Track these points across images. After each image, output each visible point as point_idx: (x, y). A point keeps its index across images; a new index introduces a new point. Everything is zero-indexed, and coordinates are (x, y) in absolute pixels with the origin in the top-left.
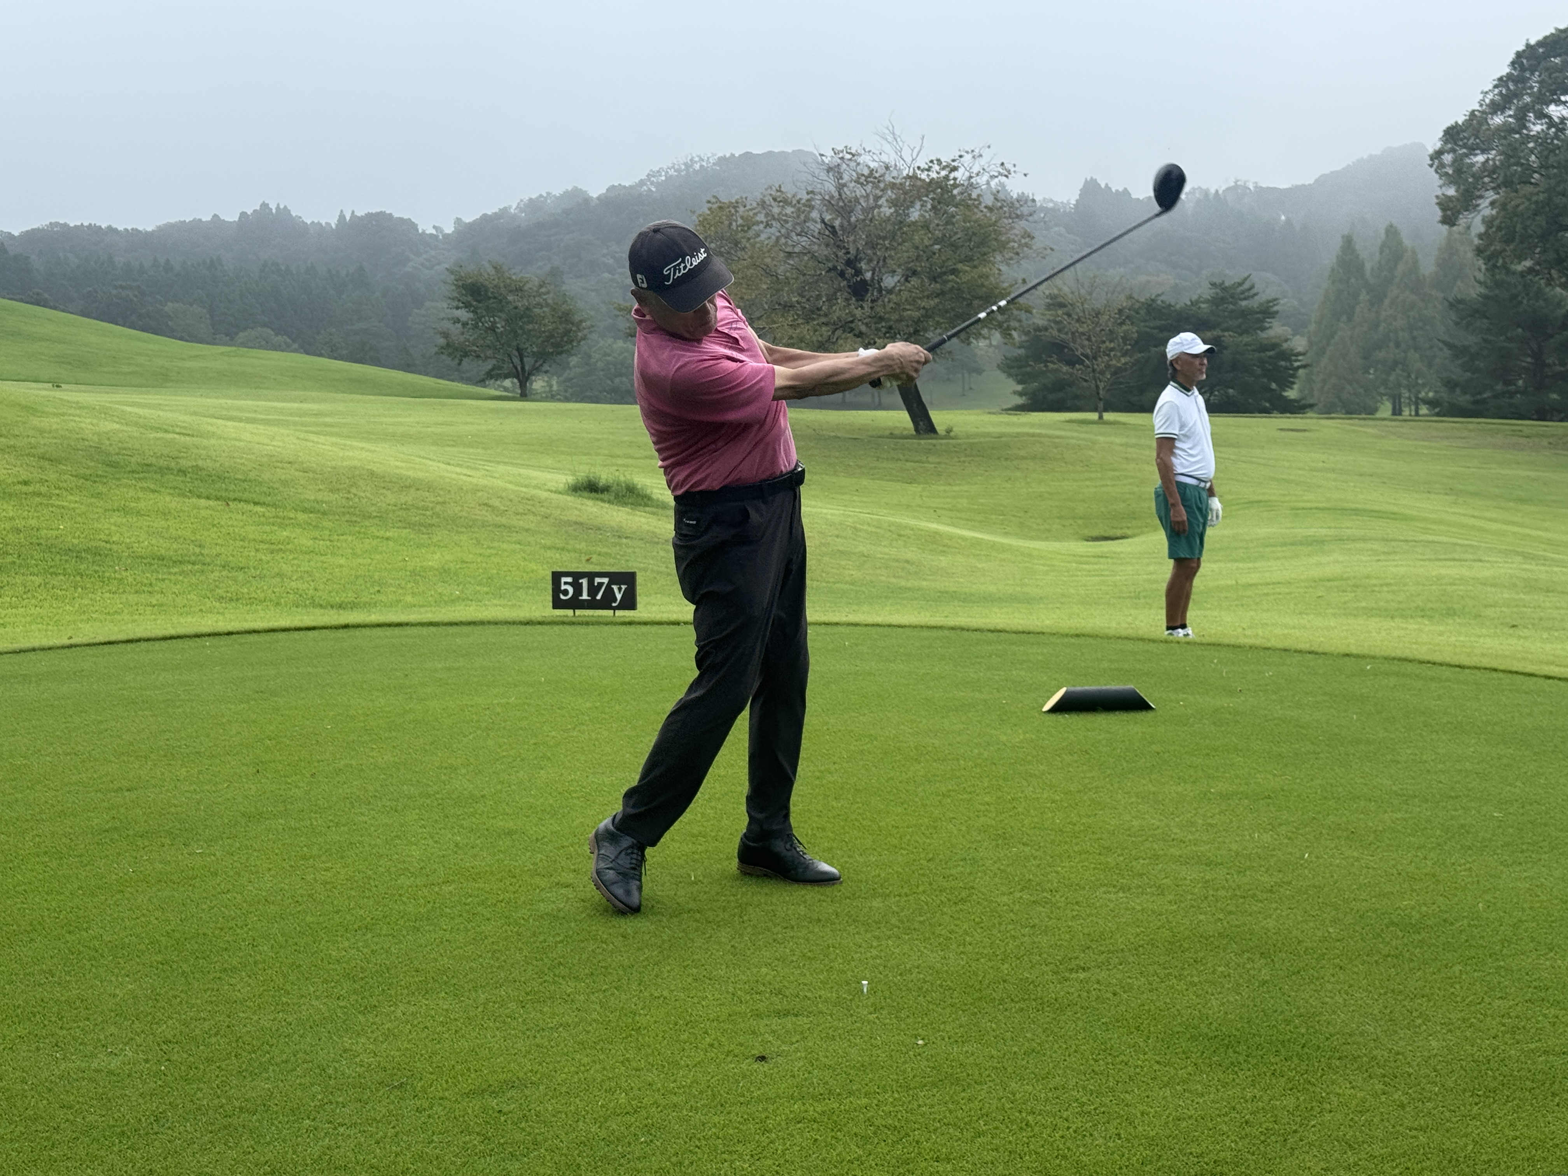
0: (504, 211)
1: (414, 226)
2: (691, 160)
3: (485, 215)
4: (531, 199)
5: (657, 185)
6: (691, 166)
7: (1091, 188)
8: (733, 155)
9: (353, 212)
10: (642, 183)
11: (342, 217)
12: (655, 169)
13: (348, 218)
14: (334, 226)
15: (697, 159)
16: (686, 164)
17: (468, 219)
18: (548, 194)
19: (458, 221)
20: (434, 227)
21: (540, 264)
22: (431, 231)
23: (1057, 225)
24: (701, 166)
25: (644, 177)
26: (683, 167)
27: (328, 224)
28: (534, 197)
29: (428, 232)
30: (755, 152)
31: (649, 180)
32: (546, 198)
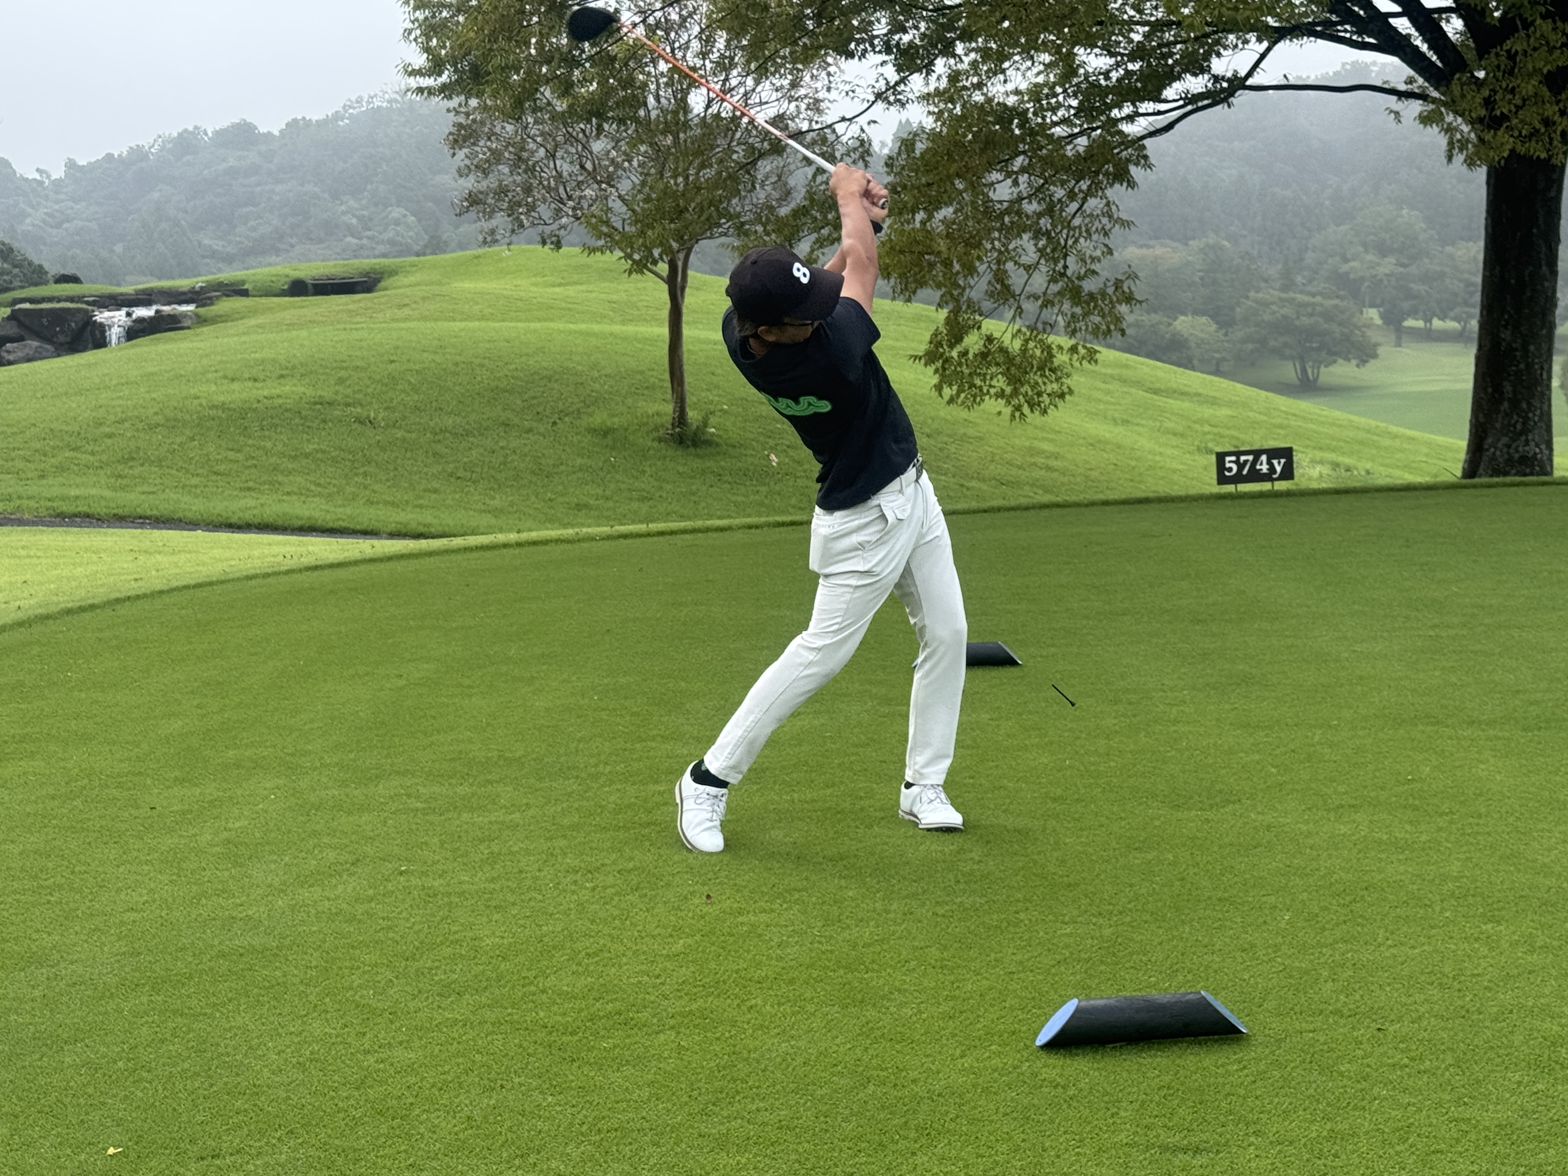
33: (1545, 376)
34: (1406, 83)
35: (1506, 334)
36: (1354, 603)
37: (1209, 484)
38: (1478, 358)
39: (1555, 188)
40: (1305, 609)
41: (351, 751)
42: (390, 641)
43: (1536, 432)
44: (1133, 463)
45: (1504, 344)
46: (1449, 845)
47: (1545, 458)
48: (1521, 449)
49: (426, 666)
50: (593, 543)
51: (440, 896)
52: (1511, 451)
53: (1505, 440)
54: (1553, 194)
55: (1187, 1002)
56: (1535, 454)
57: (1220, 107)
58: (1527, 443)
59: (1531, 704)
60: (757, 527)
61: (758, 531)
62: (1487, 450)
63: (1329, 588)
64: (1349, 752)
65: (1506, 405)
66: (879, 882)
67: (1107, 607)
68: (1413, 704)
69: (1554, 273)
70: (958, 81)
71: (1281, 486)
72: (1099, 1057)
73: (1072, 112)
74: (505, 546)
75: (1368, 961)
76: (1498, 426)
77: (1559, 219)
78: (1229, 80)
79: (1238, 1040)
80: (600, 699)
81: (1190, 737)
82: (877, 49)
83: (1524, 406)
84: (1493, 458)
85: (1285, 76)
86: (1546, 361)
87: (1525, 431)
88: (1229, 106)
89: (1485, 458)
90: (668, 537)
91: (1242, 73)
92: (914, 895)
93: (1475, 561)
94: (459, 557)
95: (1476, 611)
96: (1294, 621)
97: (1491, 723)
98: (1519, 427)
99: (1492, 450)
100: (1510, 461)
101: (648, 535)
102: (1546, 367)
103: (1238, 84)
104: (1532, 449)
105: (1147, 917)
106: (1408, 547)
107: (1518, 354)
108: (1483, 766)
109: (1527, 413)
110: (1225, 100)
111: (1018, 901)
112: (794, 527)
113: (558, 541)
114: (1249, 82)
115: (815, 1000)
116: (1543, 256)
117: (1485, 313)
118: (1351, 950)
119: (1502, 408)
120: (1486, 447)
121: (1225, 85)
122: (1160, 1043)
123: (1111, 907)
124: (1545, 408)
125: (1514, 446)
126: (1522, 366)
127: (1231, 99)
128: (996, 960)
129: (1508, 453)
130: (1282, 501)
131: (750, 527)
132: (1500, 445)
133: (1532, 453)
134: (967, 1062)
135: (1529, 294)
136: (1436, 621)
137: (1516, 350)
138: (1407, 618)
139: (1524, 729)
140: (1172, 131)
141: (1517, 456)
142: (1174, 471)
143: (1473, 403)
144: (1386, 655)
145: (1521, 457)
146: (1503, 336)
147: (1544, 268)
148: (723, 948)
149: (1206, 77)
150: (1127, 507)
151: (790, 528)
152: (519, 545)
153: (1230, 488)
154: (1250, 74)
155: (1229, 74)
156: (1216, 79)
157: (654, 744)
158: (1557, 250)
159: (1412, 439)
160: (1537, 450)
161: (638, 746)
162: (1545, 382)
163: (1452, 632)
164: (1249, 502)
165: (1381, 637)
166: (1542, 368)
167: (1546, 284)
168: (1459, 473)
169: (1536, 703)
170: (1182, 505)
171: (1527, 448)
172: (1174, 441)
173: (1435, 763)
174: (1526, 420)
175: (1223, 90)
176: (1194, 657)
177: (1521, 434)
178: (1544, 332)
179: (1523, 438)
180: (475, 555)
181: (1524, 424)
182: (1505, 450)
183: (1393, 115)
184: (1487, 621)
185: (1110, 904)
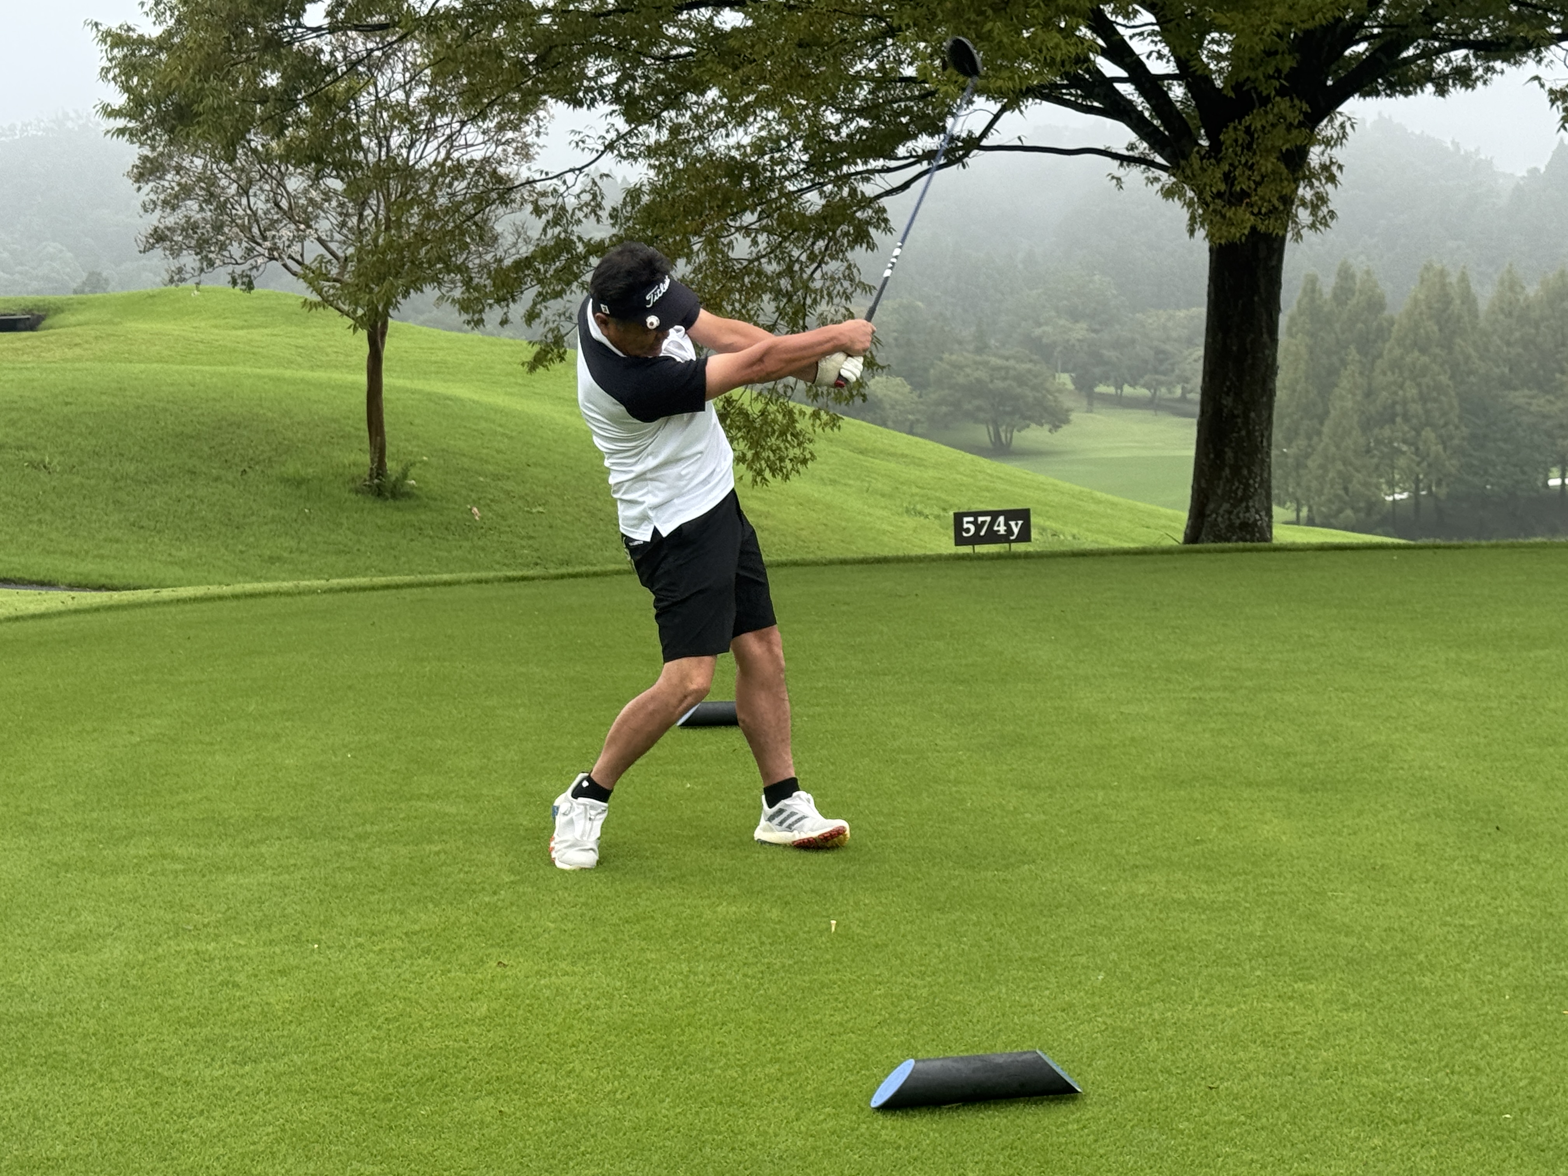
33: (1265, 444)
34: (1127, 149)
35: (1228, 401)
36: (1113, 665)
37: (946, 545)
38: (1200, 425)
39: (1275, 258)
40: (1065, 670)
41: (93, 810)
42: (115, 696)
43: (1256, 498)
44: (844, 524)
45: (1225, 410)
46: (1248, 905)
47: (1265, 525)
48: (1241, 515)
49: (158, 722)
50: (315, 596)
51: (217, 961)
52: (1232, 517)
53: (1226, 506)
54: (1274, 263)
55: (1023, 1061)
56: (1256, 521)
57: (954, 167)
58: (1247, 509)
59: (1304, 766)
60: (487, 581)
61: (489, 586)
62: (1209, 516)
63: (1086, 650)
64: (1135, 813)
65: (1227, 471)
66: (681, 944)
67: (866, 667)
68: (1189, 766)
69: (1274, 341)
70: (679, 134)
71: (1020, 547)
72: (937, 1118)
73: (802, 166)
74: (221, 598)
75: (1188, 1020)
76: (1219, 492)
77: (1280, 288)
78: (963, 141)
79: (1074, 1099)
80: (353, 757)
81: (974, 797)
82: (607, 99)
83: (1245, 472)
84: (1215, 524)
85: (1019, 138)
86: (1266, 429)
87: (1246, 498)
88: (964, 166)
89: (1206, 524)
90: (394, 591)
91: (977, 133)
92: (721, 957)
93: (1224, 625)
94: (173, 609)
95: (1235, 674)
96: (1057, 683)
97: (1269, 784)
98: (1240, 493)
99: (1214, 516)
100: (1231, 526)
101: (373, 588)
102: (1266, 434)
103: (973, 143)
104: (1253, 516)
105: (960, 977)
106: (1157, 610)
107: (1239, 420)
108: (1267, 827)
109: (1248, 480)
110: (960, 160)
111: (828, 962)
112: (525, 583)
113: (277, 593)
114: (985, 142)
115: (635, 1064)
116: (1264, 324)
117: (1207, 379)
118: (1169, 1010)
119: (1224, 474)
120: (1208, 512)
121: (960, 144)
122: (996, 1104)
123: (923, 968)
124: (1265, 475)
125: (1235, 512)
126: (1243, 433)
127: (966, 160)
128: (816, 1022)
129: (1229, 519)
130: (1021, 562)
131: (479, 581)
132: (1221, 511)
133: (1252, 520)
134: (801, 1126)
135: (1250, 361)
136: (1197, 683)
137: (1238, 416)
138: (1168, 680)
139: (1301, 791)
140: (907, 191)
141: (1238, 522)
142: (884, 532)
143: (1195, 469)
144: (1153, 717)
145: (1241, 524)
146: (1224, 402)
147: (1265, 336)
148: (530, 1011)
149: (942, 136)
150: (865, 566)
151: (522, 583)
152: (236, 597)
153: (966, 549)
154: (984, 134)
155: (964, 135)
156: (952, 139)
157: (420, 804)
158: (1277, 319)
159: (1114, 505)
160: (1258, 517)
161: (403, 805)
162: (1266, 449)
163: (1214, 695)
164: (988, 563)
165: (1146, 698)
166: (1262, 436)
167: (1267, 352)
168: (1181, 538)
169: (1311, 765)
170: (921, 565)
171: (1247, 515)
172: (883, 502)
173: (1221, 824)
174: (1247, 486)
175: (958, 149)
176: (962, 718)
177: (1241, 500)
178: (1265, 399)
179: (1244, 505)
180: (188, 607)
181: (1244, 490)
182: (1226, 516)
183: (1115, 181)
184: (1248, 683)
185: (921, 965)
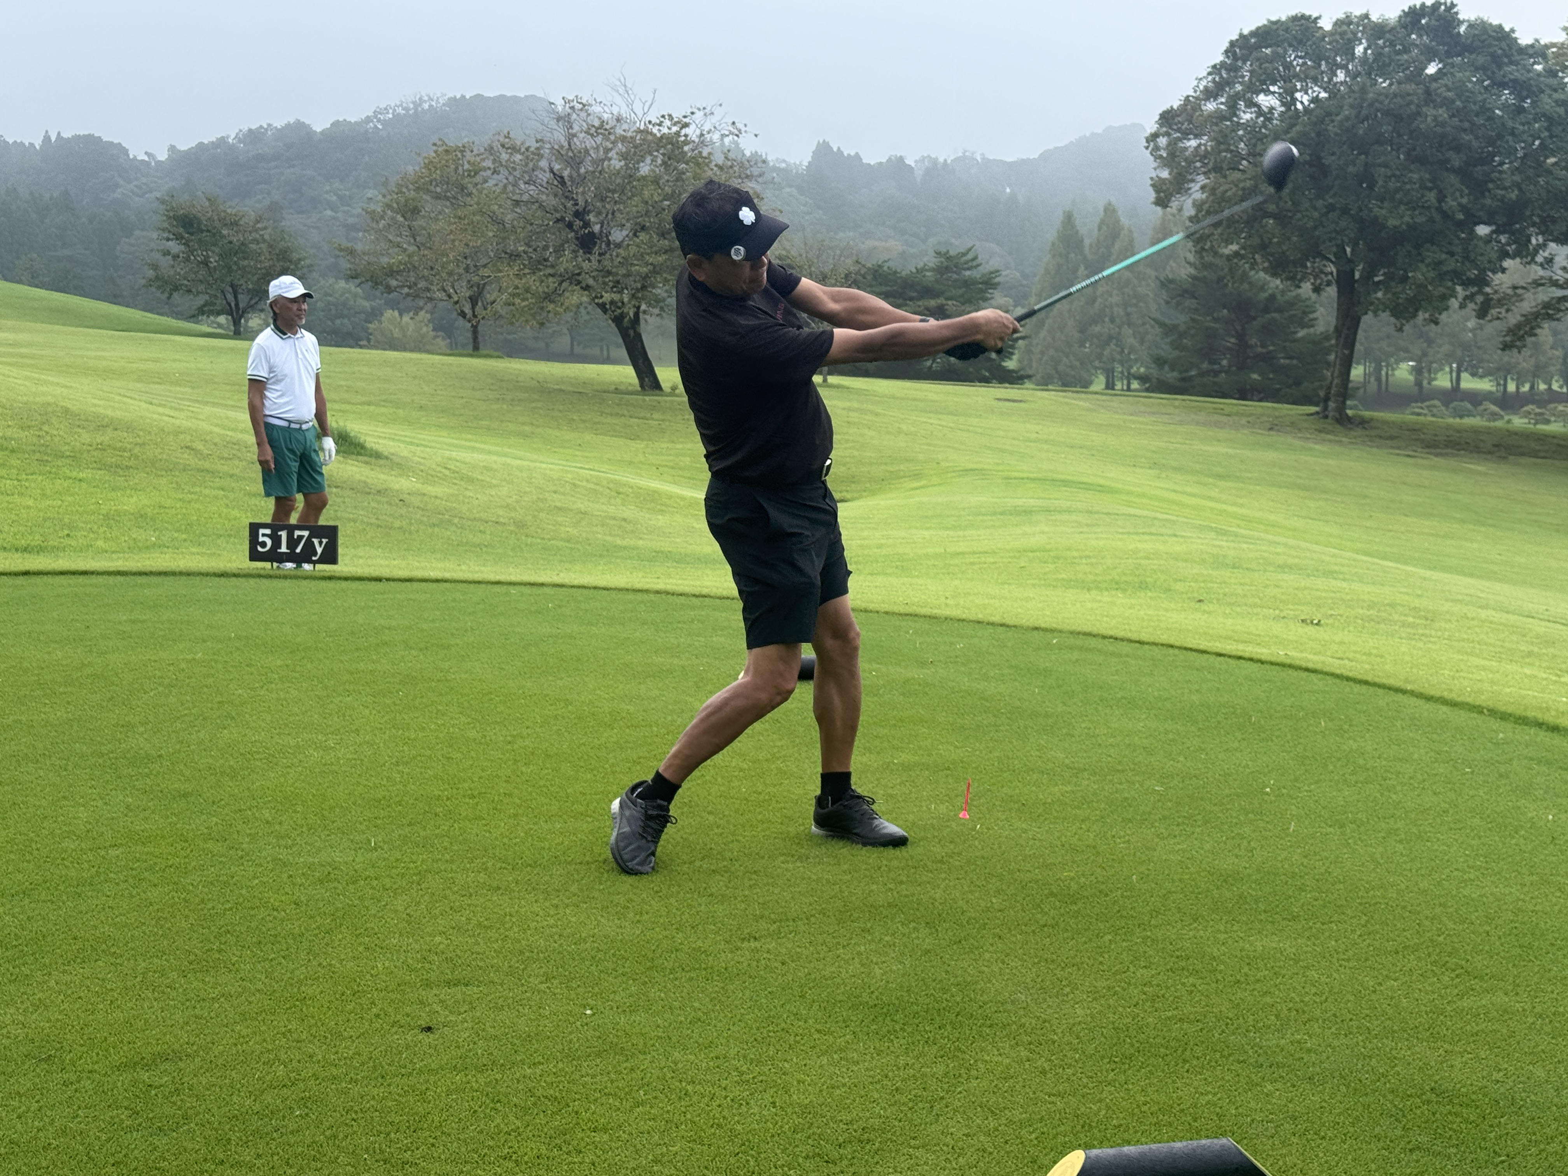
0: (222, 140)
1: (125, 152)
2: (420, 99)
3: (201, 143)
4: (250, 130)
5: (385, 123)
6: (420, 105)
7: (823, 150)
8: (463, 97)
9: (59, 133)
10: (368, 120)
11: (47, 138)
12: (383, 106)
13: (53, 139)
14: (38, 147)
15: (426, 98)
16: (414, 103)
17: (183, 147)
18: (269, 125)
19: (172, 148)
20: (146, 153)
21: (260, 197)
22: (143, 157)
23: (790, 186)
24: (431, 106)
25: (371, 114)
26: (412, 106)
27: (31, 145)
28: (254, 127)
29: (139, 158)
30: (486, 95)
31: (376, 117)
32: (266, 130)
